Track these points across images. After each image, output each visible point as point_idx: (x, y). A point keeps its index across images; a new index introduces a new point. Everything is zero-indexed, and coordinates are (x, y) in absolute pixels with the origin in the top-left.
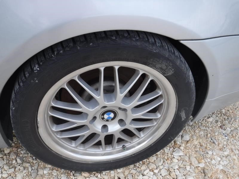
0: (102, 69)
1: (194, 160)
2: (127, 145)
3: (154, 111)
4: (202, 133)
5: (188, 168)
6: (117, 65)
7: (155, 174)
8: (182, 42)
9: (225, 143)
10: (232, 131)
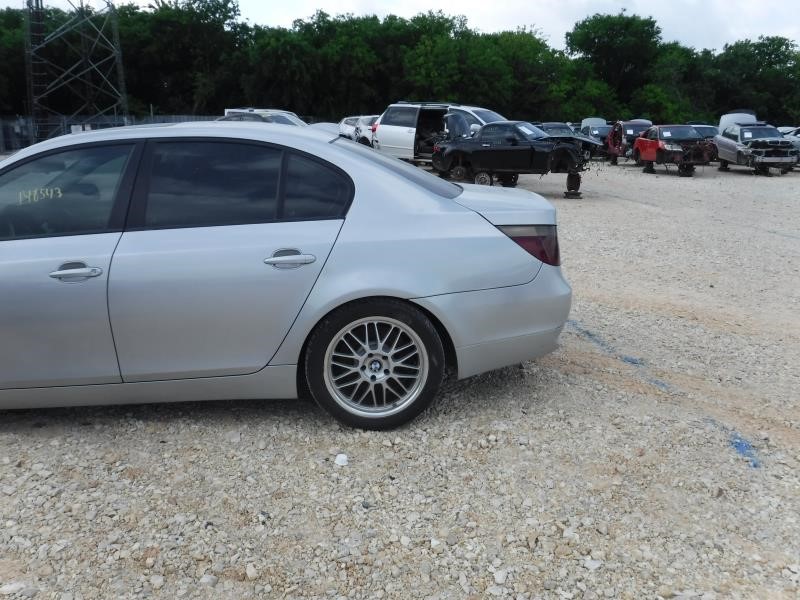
0: (366, 325)
3: (409, 362)
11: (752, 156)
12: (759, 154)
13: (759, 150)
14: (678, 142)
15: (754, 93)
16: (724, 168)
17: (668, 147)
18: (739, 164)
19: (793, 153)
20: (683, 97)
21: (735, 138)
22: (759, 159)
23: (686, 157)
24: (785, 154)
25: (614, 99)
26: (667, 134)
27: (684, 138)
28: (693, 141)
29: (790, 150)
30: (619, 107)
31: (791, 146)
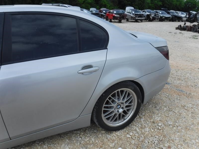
0: (116, 92)
1: (148, 120)
2: (125, 118)
3: (130, 103)
4: (149, 111)
5: (148, 123)
6: (119, 90)
7: (137, 127)
8: (134, 80)
9: (158, 112)
10: (159, 108)
11: (135, 18)
12: (136, 17)
13: (137, 16)
14: (118, 14)
15: (127, 2)
16: (128, 20)
17: (116, 15)
18: (131, 19)
19: (144, 17)
20: (111, 3)
21: (130, 13)
22: (137, 18)
23: (120, 18)
24: (142, 17)
25: (95, 3)
26: (115, 12)
27: (119, 13)
28: (121, 14)
29: (143, 16)
30: (96, 5)
31: (143, 15)
